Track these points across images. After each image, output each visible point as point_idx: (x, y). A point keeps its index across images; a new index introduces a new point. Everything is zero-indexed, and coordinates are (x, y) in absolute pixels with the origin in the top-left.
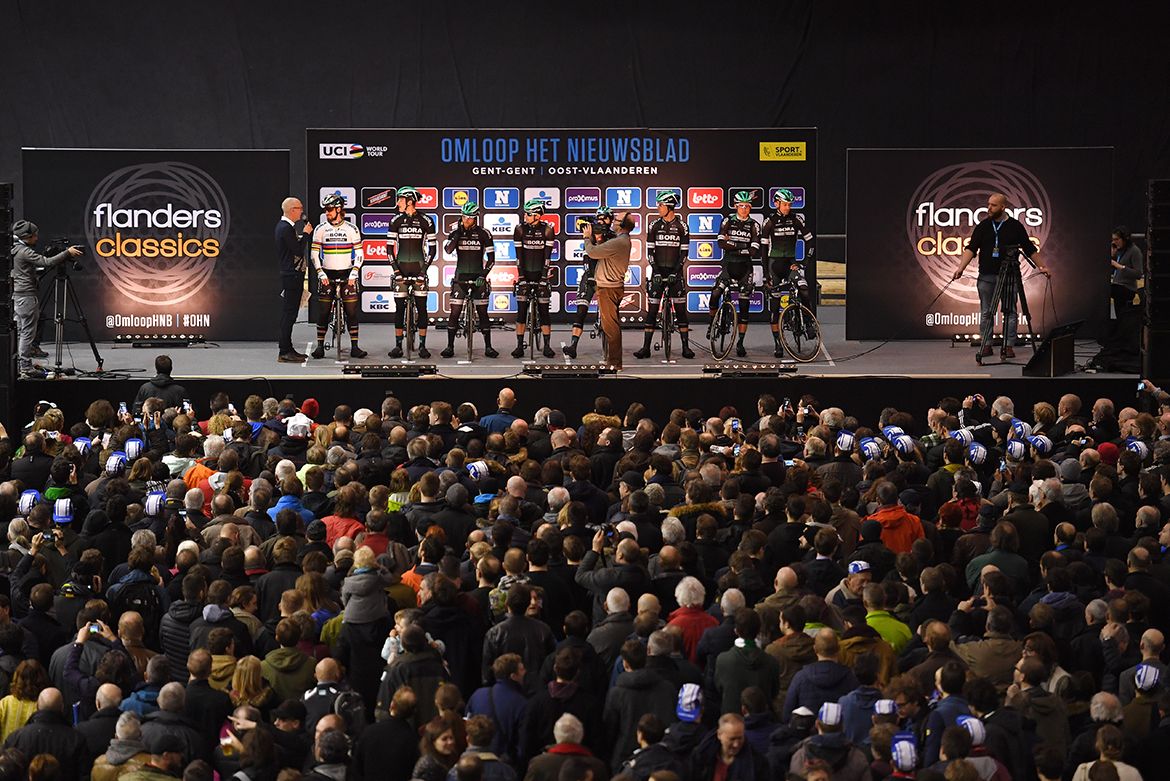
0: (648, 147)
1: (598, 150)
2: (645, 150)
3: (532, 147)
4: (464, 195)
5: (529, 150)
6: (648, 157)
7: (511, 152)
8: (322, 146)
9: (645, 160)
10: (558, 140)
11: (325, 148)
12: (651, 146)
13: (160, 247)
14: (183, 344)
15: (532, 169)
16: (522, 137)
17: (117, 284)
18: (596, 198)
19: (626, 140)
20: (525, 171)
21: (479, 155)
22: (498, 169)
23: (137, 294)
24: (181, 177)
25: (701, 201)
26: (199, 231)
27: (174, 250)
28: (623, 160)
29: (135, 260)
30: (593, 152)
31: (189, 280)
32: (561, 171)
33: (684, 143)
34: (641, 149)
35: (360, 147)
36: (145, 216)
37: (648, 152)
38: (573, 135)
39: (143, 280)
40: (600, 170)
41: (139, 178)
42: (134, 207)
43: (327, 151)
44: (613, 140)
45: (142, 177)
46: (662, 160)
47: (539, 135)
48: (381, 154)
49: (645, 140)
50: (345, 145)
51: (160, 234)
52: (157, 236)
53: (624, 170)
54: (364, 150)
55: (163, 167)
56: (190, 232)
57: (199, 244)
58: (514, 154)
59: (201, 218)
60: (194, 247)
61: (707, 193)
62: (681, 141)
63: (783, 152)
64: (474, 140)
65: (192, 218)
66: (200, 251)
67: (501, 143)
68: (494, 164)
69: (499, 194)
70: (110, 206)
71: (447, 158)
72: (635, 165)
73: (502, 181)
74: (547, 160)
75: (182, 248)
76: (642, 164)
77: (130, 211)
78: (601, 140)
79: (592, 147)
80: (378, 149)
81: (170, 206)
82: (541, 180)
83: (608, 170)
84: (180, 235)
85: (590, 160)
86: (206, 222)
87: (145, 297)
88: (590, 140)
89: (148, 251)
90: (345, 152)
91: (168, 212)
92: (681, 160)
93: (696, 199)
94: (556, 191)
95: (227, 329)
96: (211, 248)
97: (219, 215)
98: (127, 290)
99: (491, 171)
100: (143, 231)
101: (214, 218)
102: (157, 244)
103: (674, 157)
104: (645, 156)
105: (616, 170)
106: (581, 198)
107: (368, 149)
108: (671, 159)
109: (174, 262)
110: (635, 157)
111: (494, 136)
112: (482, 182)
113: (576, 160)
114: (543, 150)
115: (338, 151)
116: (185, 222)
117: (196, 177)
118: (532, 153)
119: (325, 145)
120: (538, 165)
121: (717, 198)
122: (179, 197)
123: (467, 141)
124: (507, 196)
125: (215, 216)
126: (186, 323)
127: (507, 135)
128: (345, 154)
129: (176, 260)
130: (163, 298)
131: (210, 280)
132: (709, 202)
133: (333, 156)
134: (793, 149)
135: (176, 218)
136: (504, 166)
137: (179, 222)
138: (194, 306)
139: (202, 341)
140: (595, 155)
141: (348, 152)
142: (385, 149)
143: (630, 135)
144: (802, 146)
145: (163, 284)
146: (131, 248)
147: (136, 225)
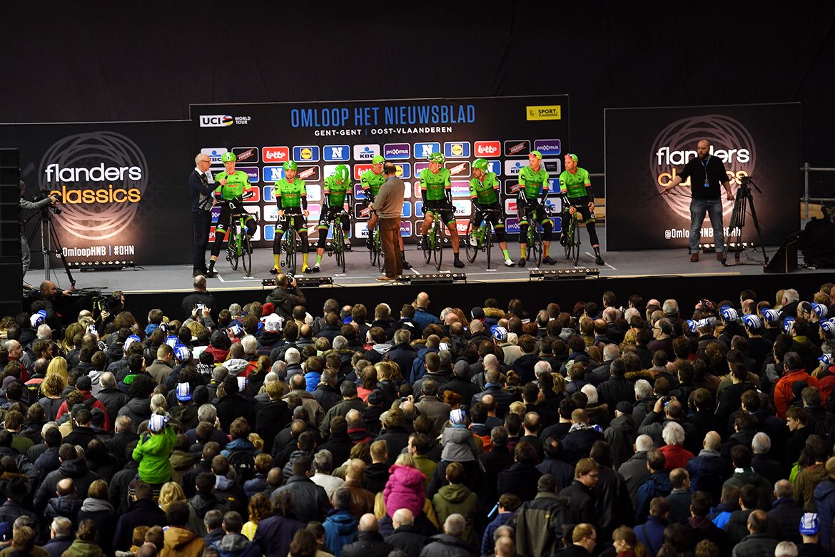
0: (445, 112)
1: (407, 115)
2: (443, 114)
3: (358, 114)
4: (309, 151)
5: (356, 116)
6: (445, 120)
7: (343, 118)
8: (201, 117)
9: (443, 122)
10: (378, 108)
11: (204, 119)
12: (447, 112)
13: (95, 196)
14: (118, 268)
15: (359, 131)
16: (351, 107)
17: (63, 224)
18: (406, 151)
19: (428, 107)
20: (354, 132)
21: (320, 122)
22: (334, 131)
23: (79, 231)
24: (110, 142)
25: (485, 152)
26: (125, 183)
27: (107, 198)
28: (427, 122)
29: (77, 206)
30: (404, 117)
31: (118, 220)
32: (380, 131)
33: (471, 109)
34: (439, 114)
35: (230, 117)
36: (84, 172)
37: (445, 116)
38: (390, 104)
39: (83, 221)
40: (410, 130)
41: (78, 144)
42: (76, 166)
43: (205, 121)
44: (419, 107)
45: (81, 143)
46: (455, 122)
47: (364, 105)
48: (246, 123)
49: (442, 107)
50: (219, 116)
51: (95, 186)
52: (93, 187)
53: (427, 130)
54: (234, 120)
55: (97, 135)
56: (118, 184)
57: (125, 193)
58: (345, 120)
59: (126, 173)
60: (121, 196)
61: (489, 145)
62: (468, 107)
63: (544, 113)
64: (315, 110)
65: (119, 173)
66: (126, 198)
67: (335, 112)
68: (331, 128)
69: (334, 150)
70: (57, 166)
71: (295, 124)
72: (435, 126)
73: (337, 140)
74: (369, 124)
75: (111, 196)
76: (440, 125)
77: (73, 169)
78: (409, 108)
79: (403, 113)
80: (244, 118)
81: (102, 164)
82: (366, 139)
83: (415, 130)
84: (111, 186)
85: (402, 123)
86: (130, 176)
87: (86, 233)
88: (402, 108)
89: (87, 199)
90: (218, 121)
91: (102, 169)
92: (469, 121)
93: (481, 150)
94: (378, 146)
95: (147, 257)
96: (135, 196)
97: (140, 170)
98: (71, 229)
99: (328, 133)
100: (82, 184)
101: (136, 173)
102: (93, 193)
103: (464, 119)
104: (442, 119)
105: (421, 130)
106: (395, 152)
107: (236, 119)
108: (462, 121)
109: (106, 206)
110: (435, 120)
111: (330, 107)
112: (322, 141)
113: (392, 123)
114: (366, 116)
115: (214, 121)
116: (114, 176)
117: (122, 142)
118: (359, 119)
119: (204, 117)
120: (363, 128)
121: (496, 149)
122: (110, 158)
123: (310, 111)
124: (340, 151)
125: (137, 171)
126: (116, 253)
127: (340, 106)
128: (219, 123)
129: (108, 205)
130: (99, 234)
131: (134, 220)
132: (491, 152)
133: (211, 125)
134: (551, 111)
135: (107, 174)
136: (338, 129)
137: (109, 176)
138: (122, 239)
139: (132, 265)
140: (405, 119)
141: (221, 122)
142: (249, 118)
143: (431, 103)
144: (558, 108)
145: (98, 223)
146: (73, 197)
147: (77, 180)
